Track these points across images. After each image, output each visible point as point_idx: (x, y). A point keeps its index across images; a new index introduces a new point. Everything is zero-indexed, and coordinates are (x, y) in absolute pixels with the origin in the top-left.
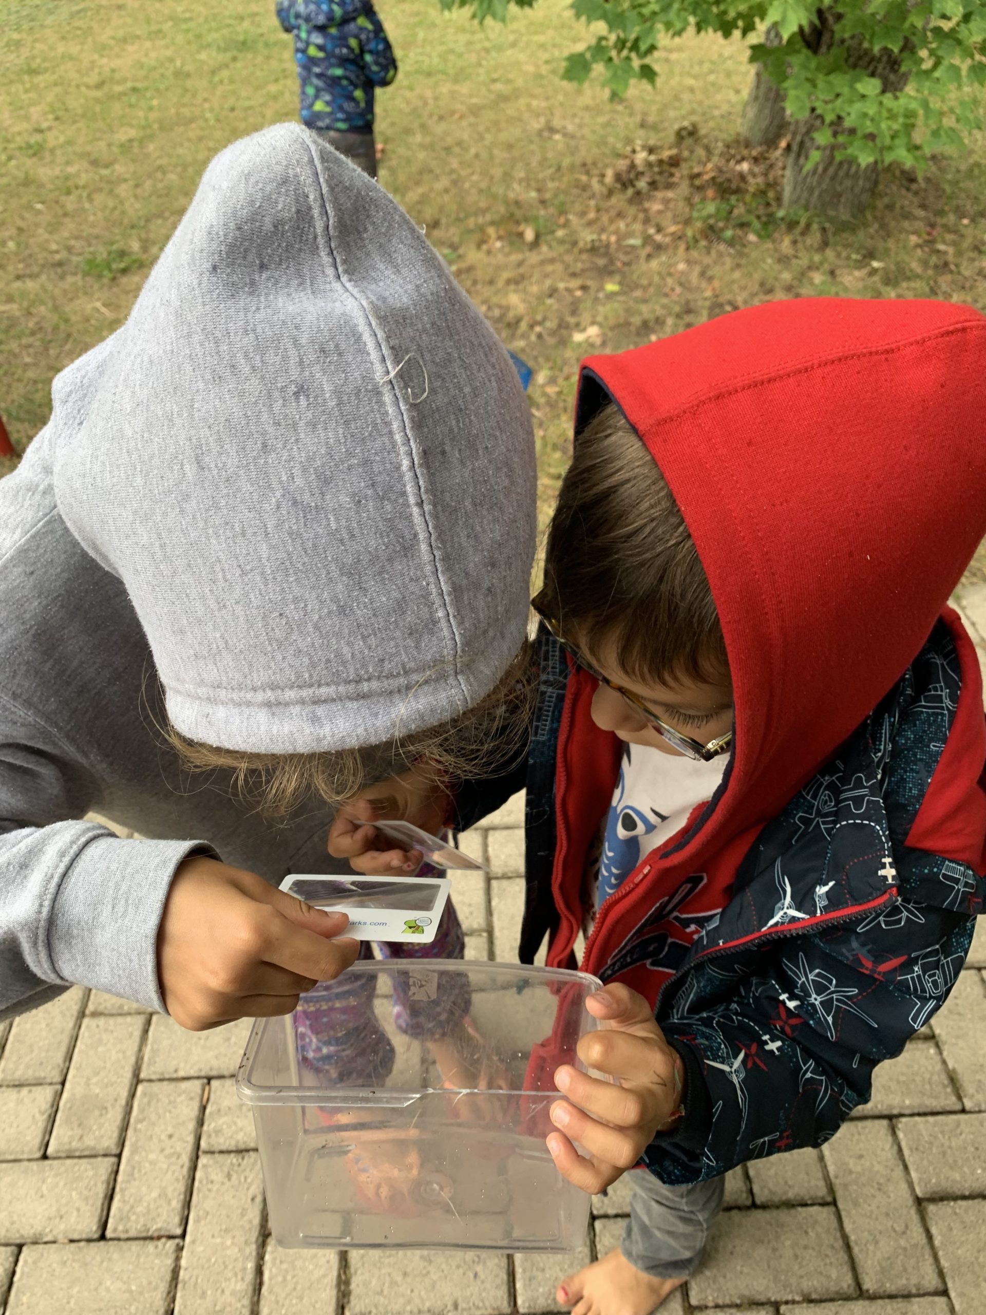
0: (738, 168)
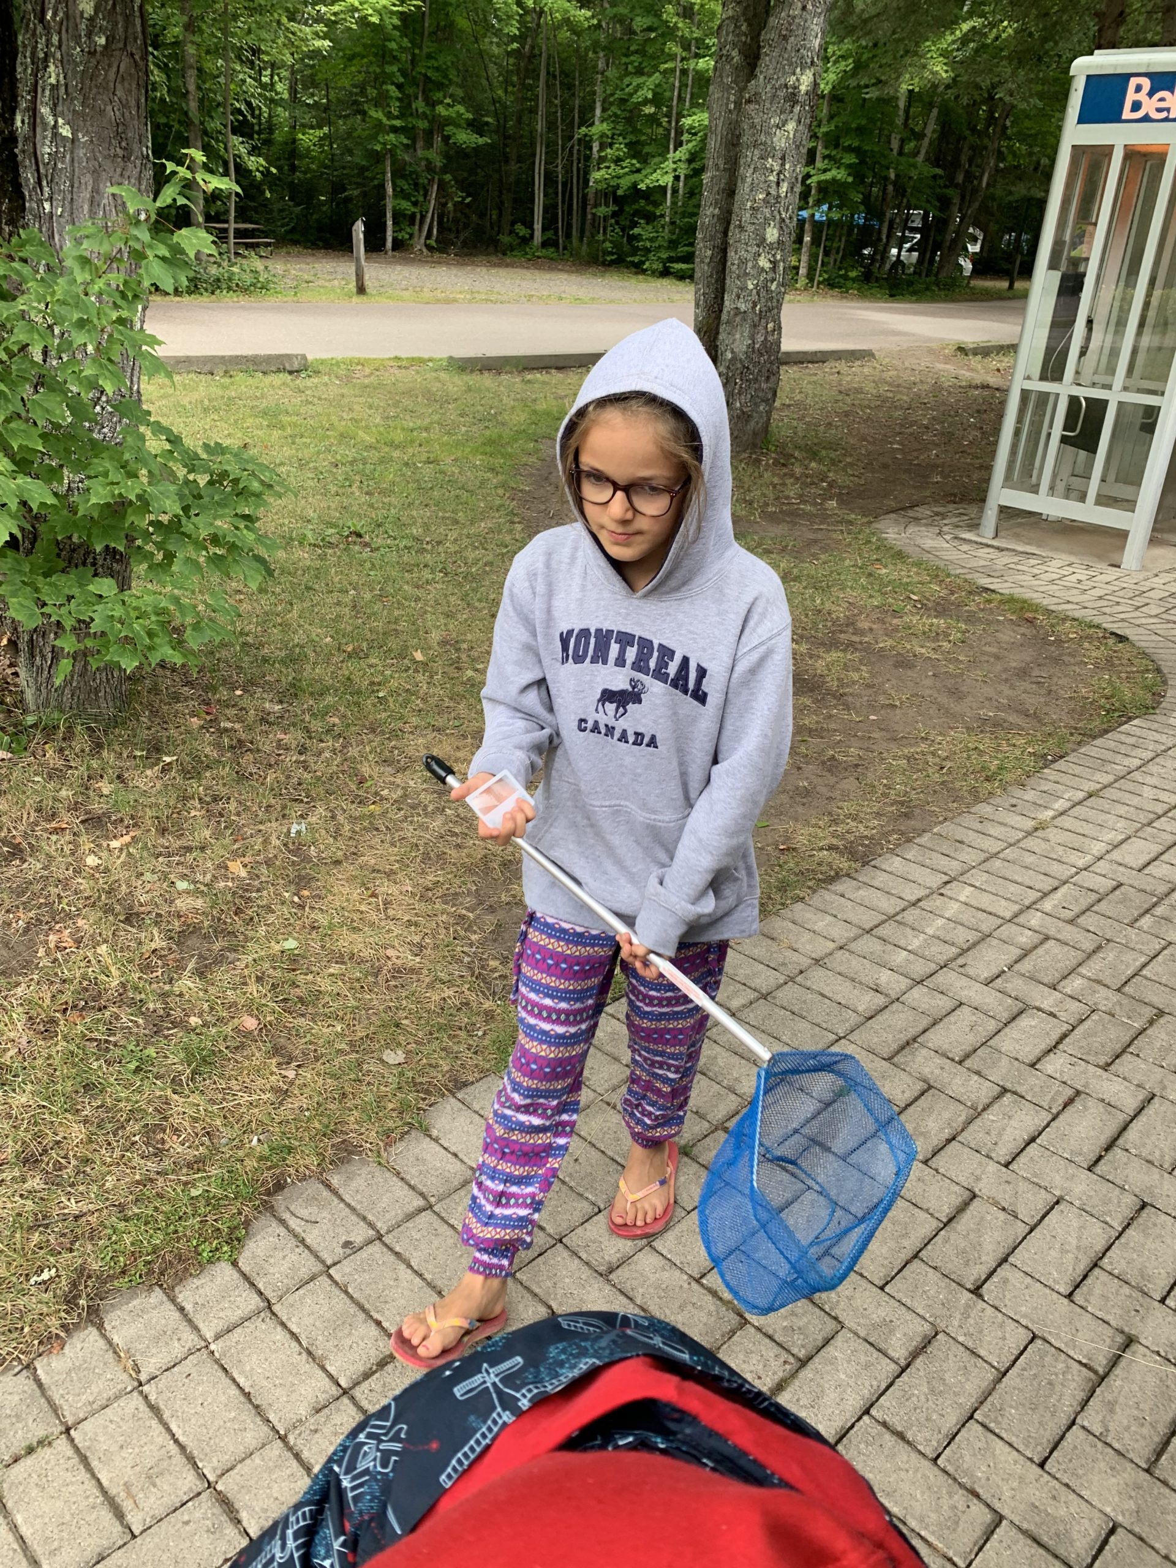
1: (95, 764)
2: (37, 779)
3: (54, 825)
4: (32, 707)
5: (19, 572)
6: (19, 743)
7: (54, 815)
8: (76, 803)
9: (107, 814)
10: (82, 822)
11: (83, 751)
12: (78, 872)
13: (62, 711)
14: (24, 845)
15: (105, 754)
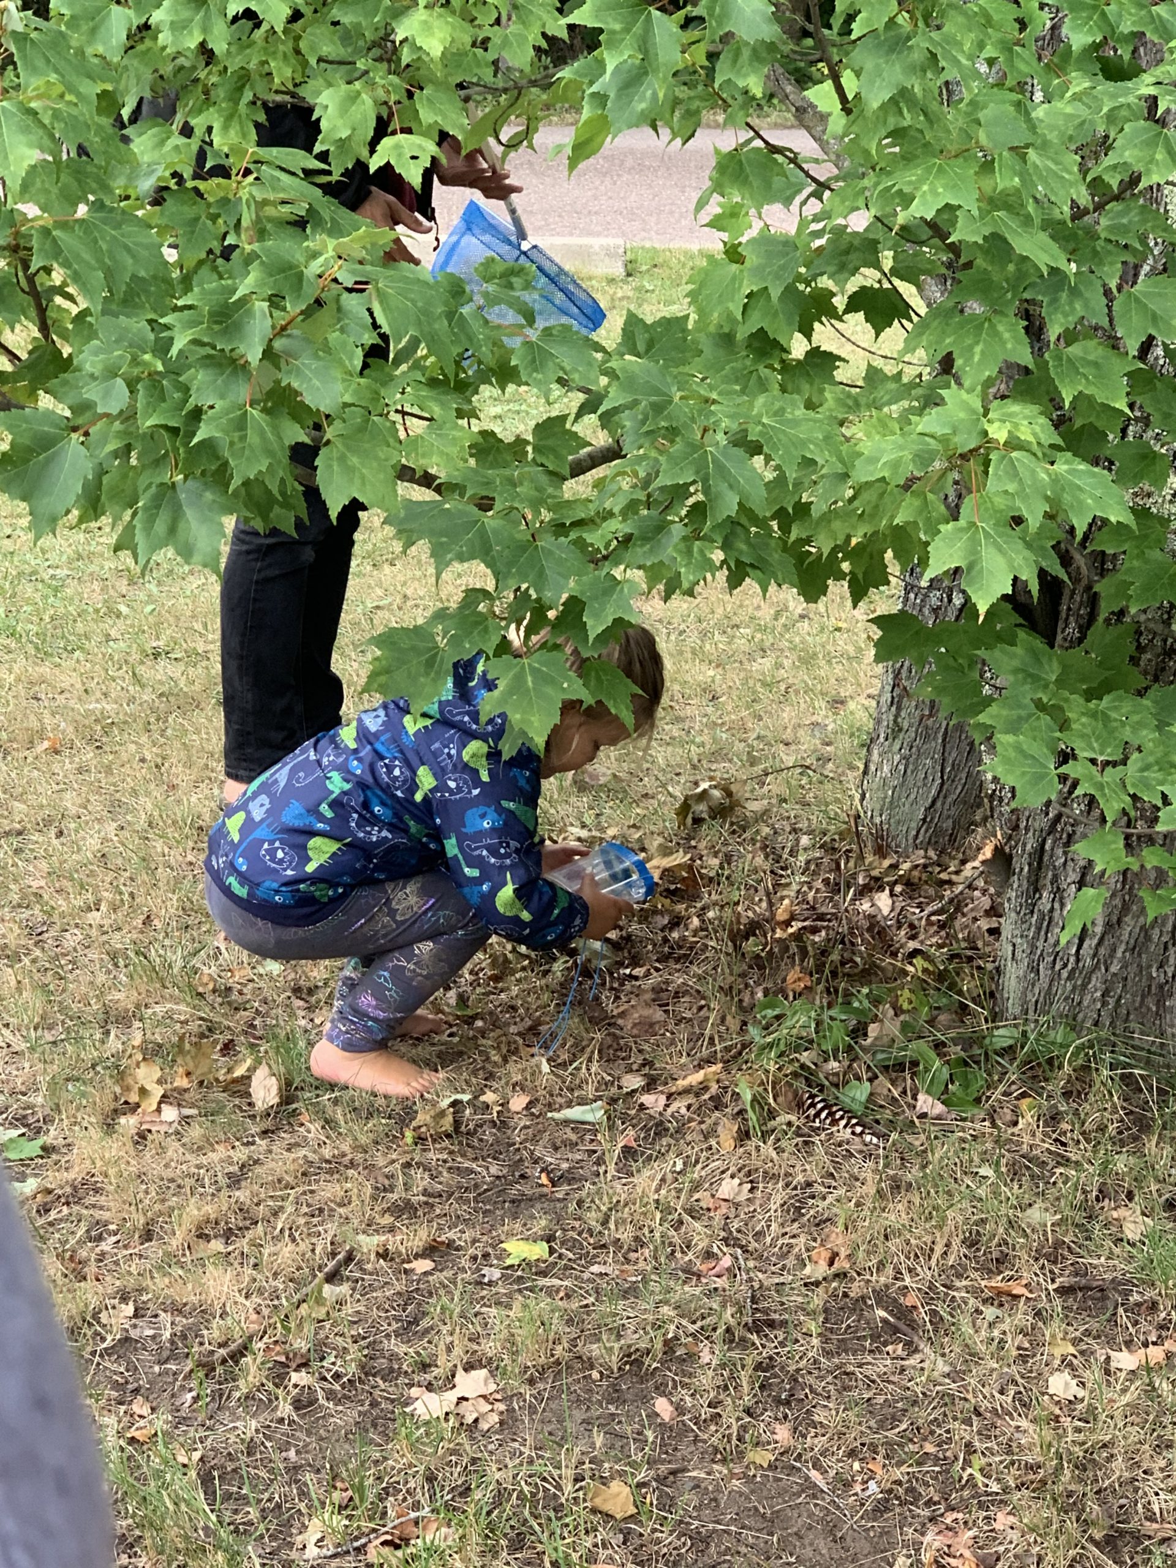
0: (865, 906)
1: (1121, 1163)
2: (986, 1171)
3: (997, 1282)
4: (1013, 1007)
5: (1035, 679)
6: (966, 1086)
7: (1002, 1261)
8: (1059, 1244)
9: (1123, 1286)
10: (1063, 1291)
11: (1102, 1129)
12: (1024, 1404)
13: (1074, 1027)
14: (922, 1314)
15: (1151, 1144)
